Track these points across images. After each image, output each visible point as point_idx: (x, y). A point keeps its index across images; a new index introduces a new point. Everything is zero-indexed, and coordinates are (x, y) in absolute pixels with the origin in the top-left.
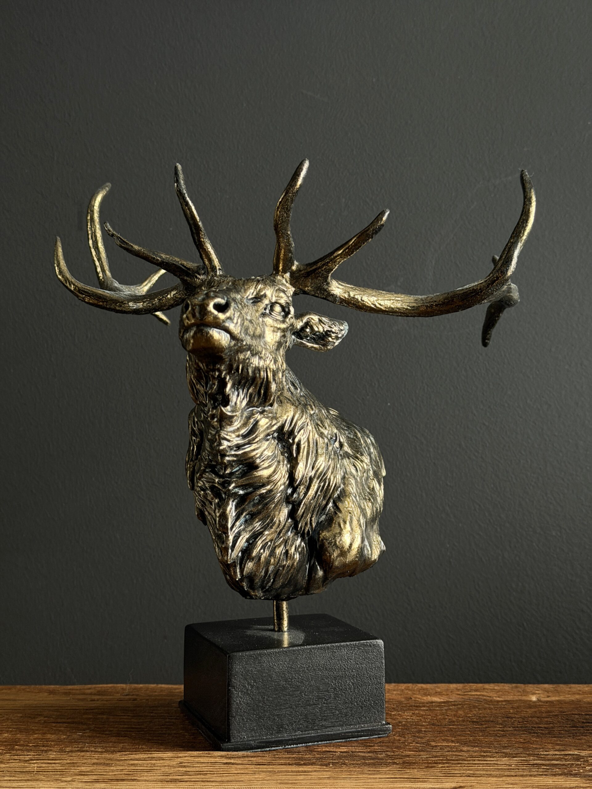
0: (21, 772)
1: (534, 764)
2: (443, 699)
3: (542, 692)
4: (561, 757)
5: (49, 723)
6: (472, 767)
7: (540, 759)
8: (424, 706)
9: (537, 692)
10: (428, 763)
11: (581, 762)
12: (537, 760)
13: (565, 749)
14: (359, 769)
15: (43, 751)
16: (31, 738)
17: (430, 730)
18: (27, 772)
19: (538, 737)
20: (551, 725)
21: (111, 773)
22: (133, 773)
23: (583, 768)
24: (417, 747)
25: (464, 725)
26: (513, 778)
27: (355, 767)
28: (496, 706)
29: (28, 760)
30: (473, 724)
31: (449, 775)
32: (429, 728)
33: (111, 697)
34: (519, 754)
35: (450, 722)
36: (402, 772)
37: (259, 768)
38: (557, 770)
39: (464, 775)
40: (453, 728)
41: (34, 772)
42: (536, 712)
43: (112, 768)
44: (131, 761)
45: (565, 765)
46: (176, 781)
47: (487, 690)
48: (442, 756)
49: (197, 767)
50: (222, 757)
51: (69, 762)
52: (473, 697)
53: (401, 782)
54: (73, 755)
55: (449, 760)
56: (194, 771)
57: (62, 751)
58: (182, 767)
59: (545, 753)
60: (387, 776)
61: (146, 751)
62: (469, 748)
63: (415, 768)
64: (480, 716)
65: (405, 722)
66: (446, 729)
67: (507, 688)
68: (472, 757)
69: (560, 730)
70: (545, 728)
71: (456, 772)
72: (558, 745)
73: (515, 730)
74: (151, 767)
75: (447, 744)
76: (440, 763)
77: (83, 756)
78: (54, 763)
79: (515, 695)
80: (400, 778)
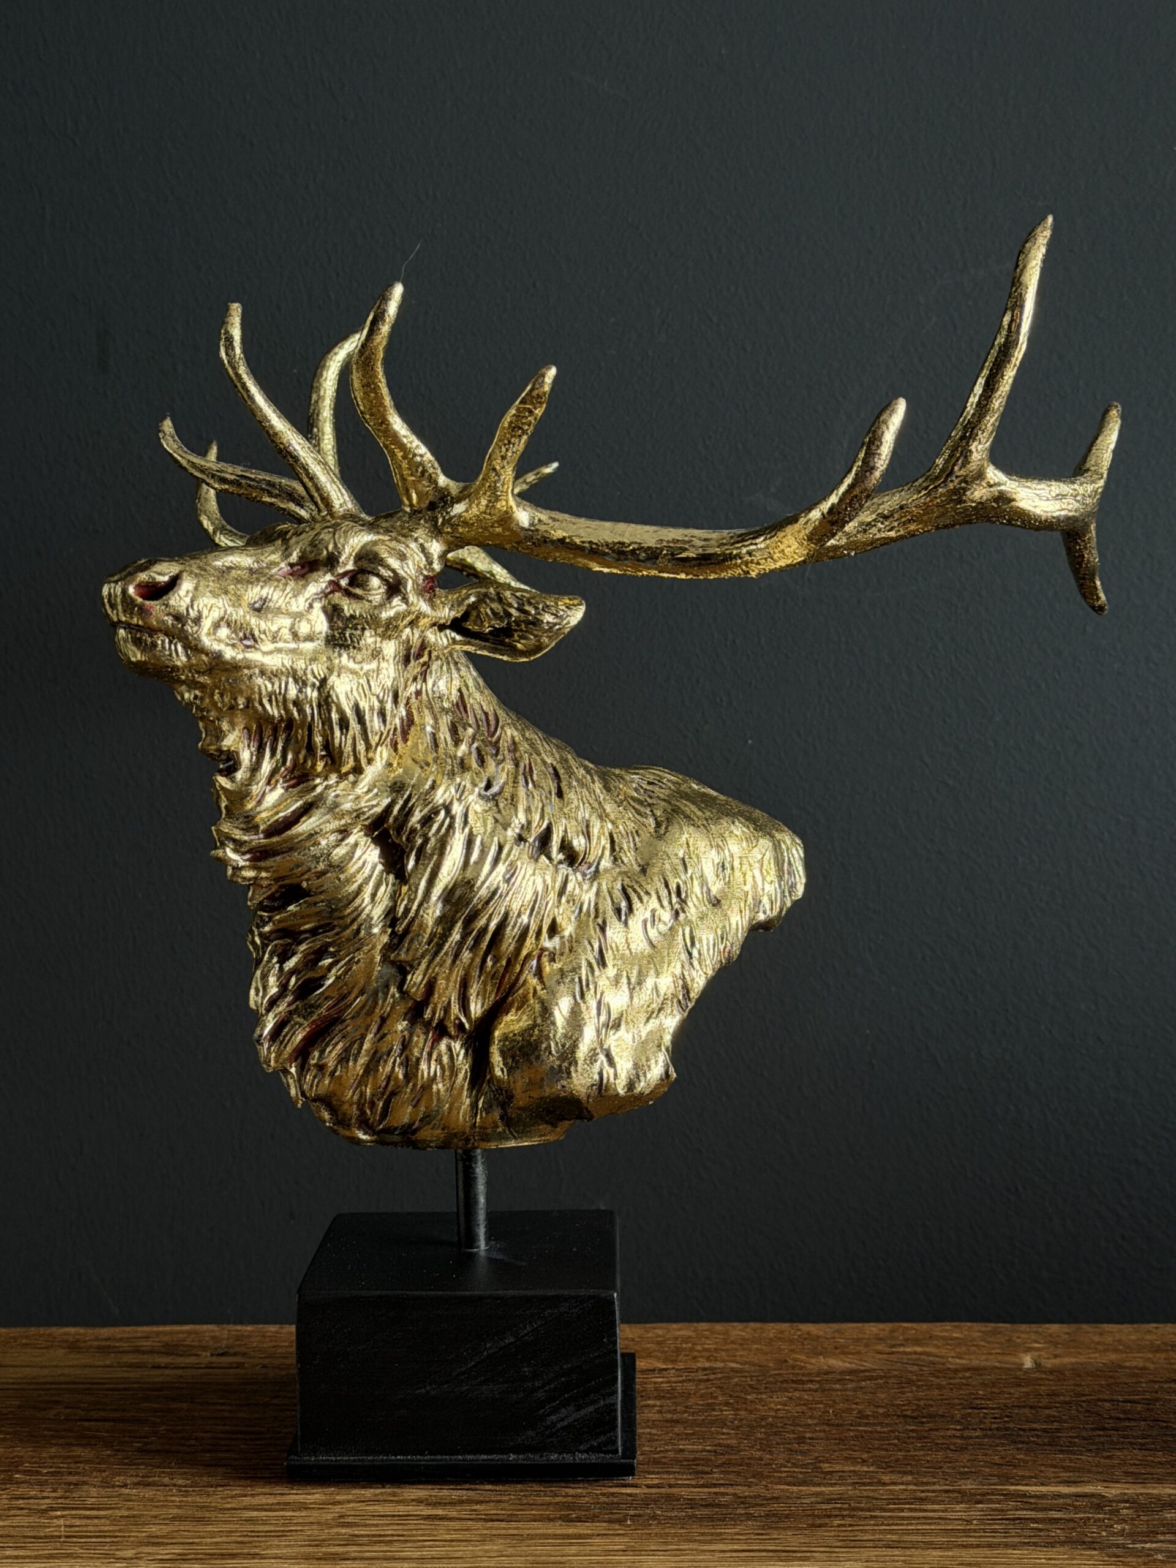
0: (34, 1537)
1: (1014, 1519)
2: (850, 1363)
8: (811, 1381)
10: (813, 1515)
11: (1105, 1514)
17: (822, 1435)
18: (46, 1537)
20: (1056, 1425)
21: (209, 1540)
22: (251, 1539)
23: (1107, 1526)
24: (795, 1475)
25: (887, 1425)
26: (972, 1551)
29: (45, 1511)
30: (906, 1423)
31: (852, 1544)
32: (820, 1431)
33: (192, 1360)
35: (859, 1418)
40: (866, 1432)
41: (60, 1537)
42: (1027, 1394)
43: (209, 1528)
44: (244, 1512)
47: (935, 1342)
49: (373, 1525)
50: (419, 1501)
51: (126, 1513)
55: (854, 1509)
63: (789, 1528)
64: (918, 1405)
65: (773, 1417)
66: (852, 1434)
70: (1044, 1431)
71: (865, 1538)
73: (985, 1436)
76: (836, 1516)
78: (97, 1517)
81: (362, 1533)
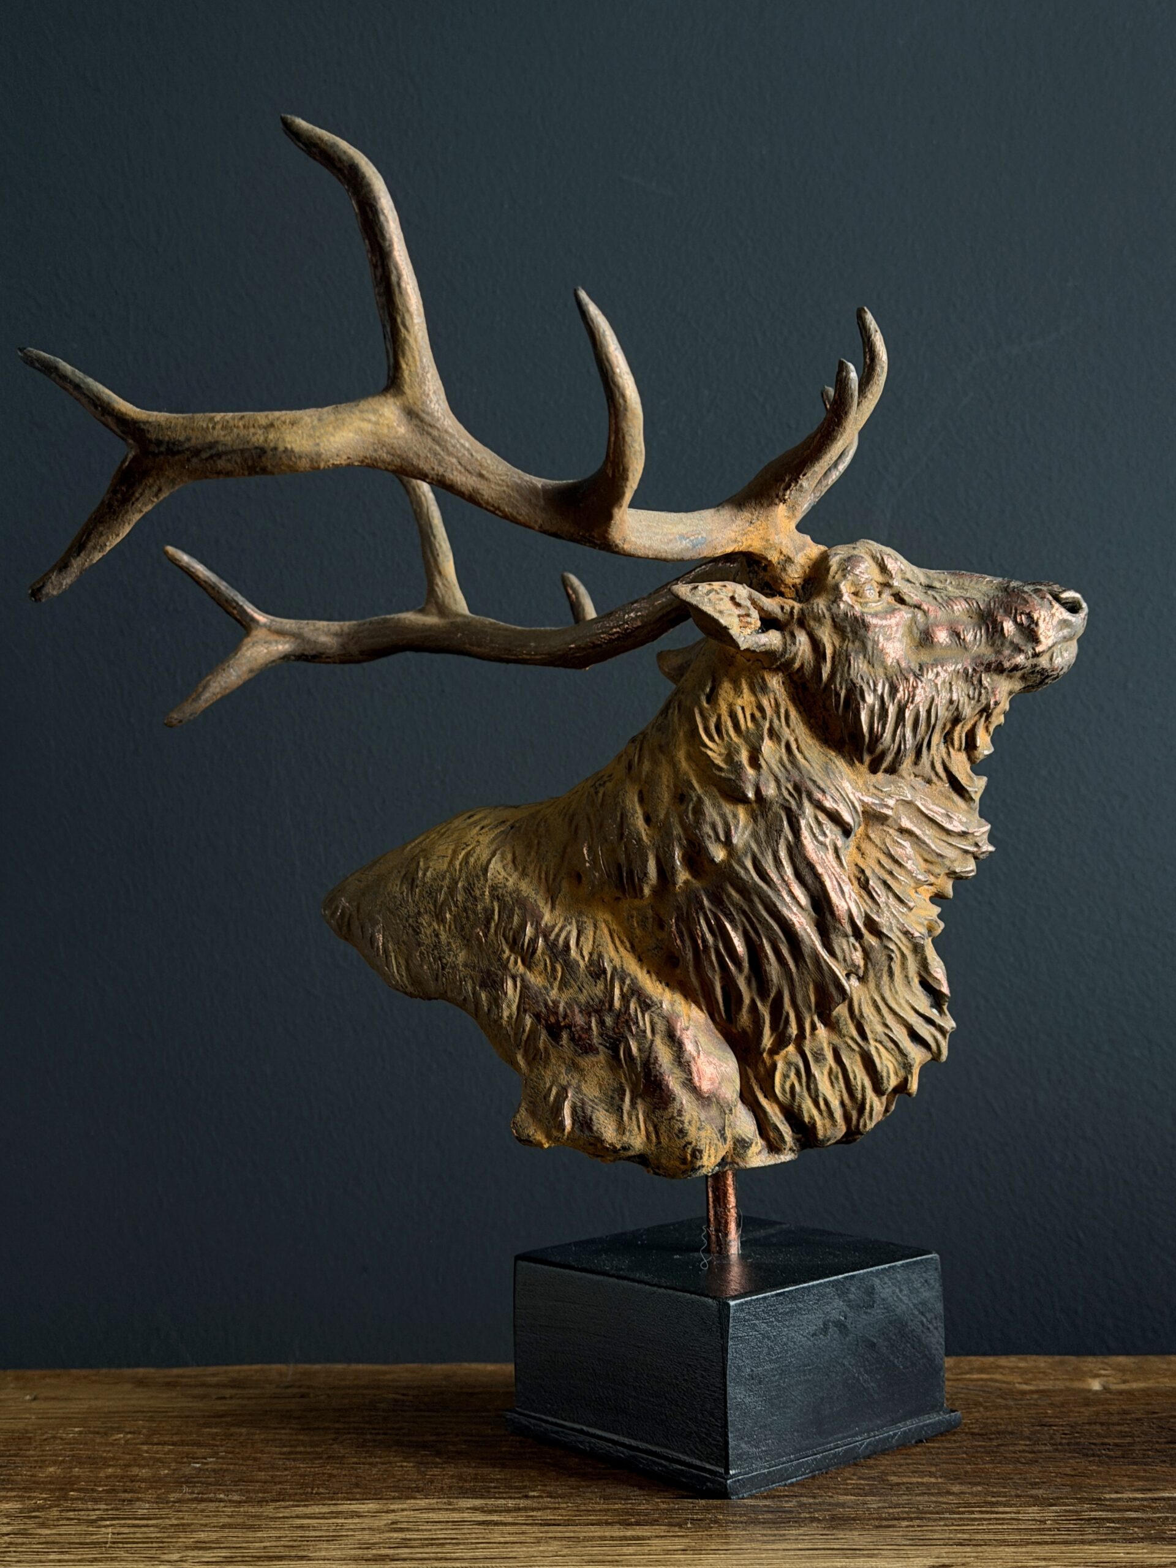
3: (1113, 1372)
4: (1145, 1503)
5: (137, 1444)
6: (968, 1525)
7: (1103, 1507)
9: (1103, 1372)
12: (1096, 1511)
13: (1154, 1487)
14: (744, 1532)
15: (124, 1501)
16: (102, 1475)
19: (1101, 1463)
27: (735, 1528)
28: (1020, 1402)
34: (1062, 1498)
36: (830, 1537)
37: (547, 1532)
38: (1136, 1529)
39: (951, 1542)
45: (1152, 1521)
46: (383, 1560)
48: (908, 1504)
52: (974, 1383)
53: (826, 1557)
54: (184, 1509)
56: (421, 1539)
57: (161, 1500)
58: (395, 1530)
59: (1114, 1496)
60: (800, 1546)
61: (325, 1499)
62: (964, 1488)
67: (1042, 1365)
68: (969, 1505)
69: (1145, 1450)
72: (1139, 1478)
74: (334, 1530)
75: (919, 1480)
77: (203, 1511)
79: (1058, 1379)
80: (824, 1549)
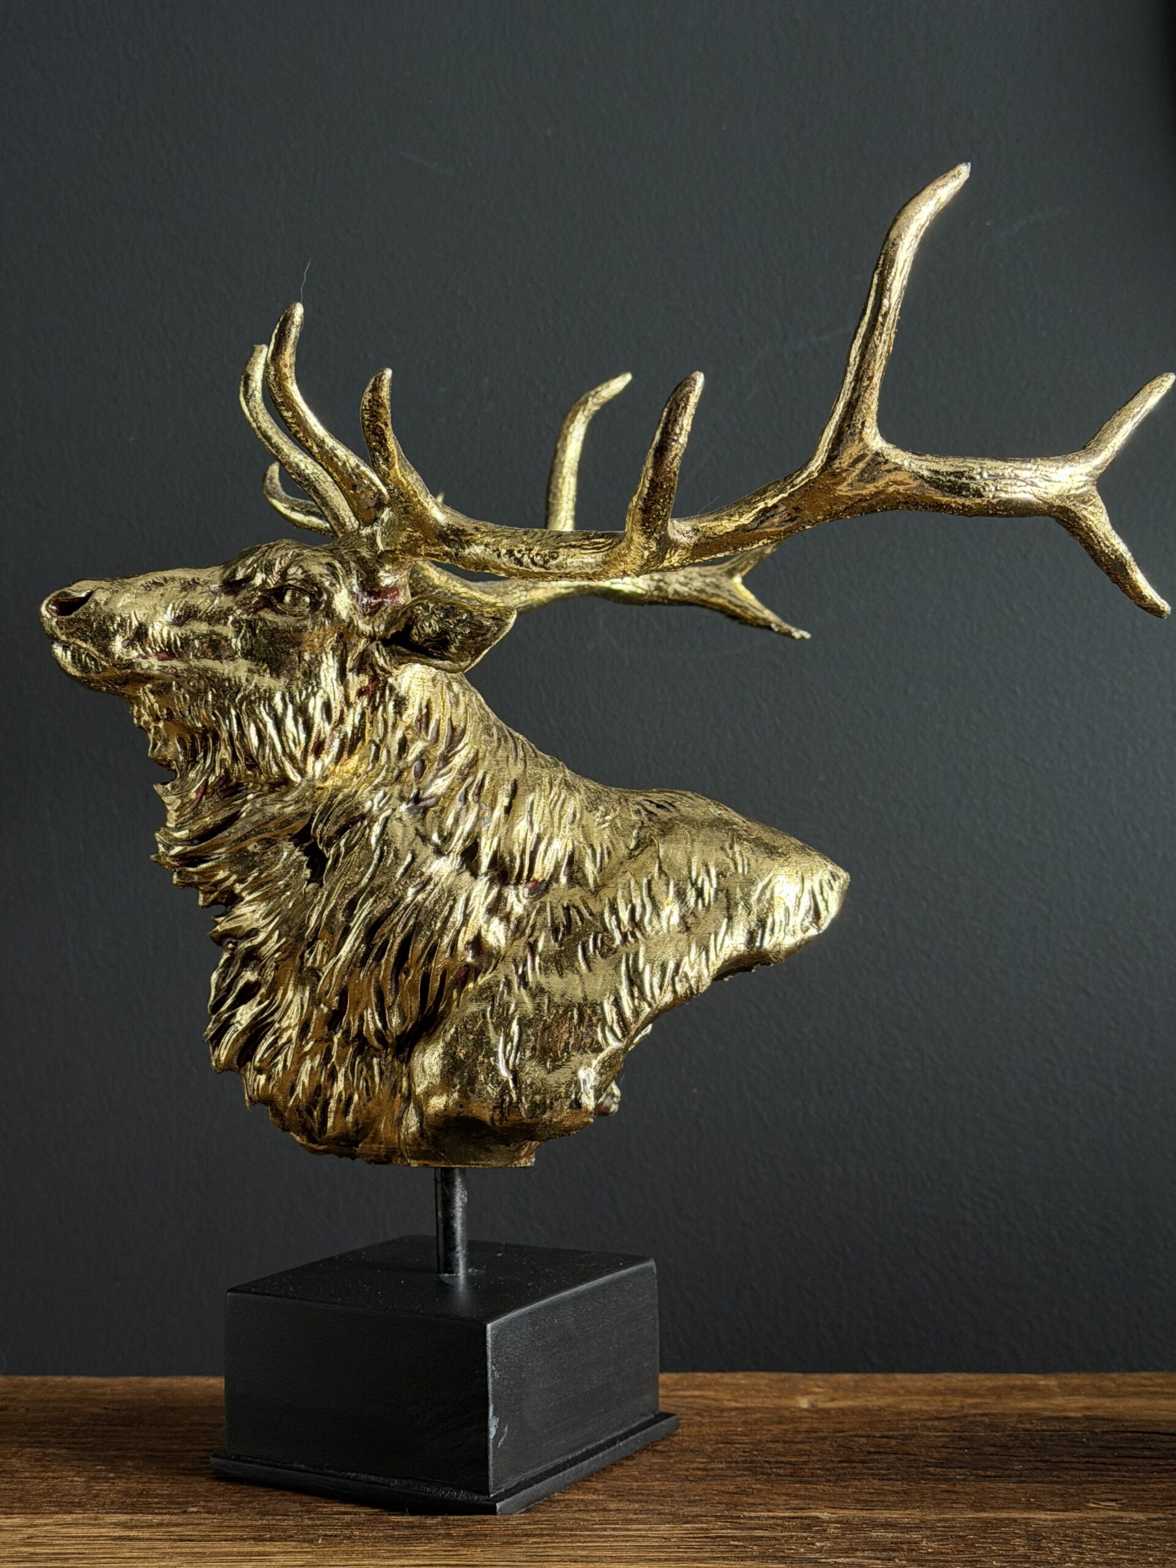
81: (45, 1551)
